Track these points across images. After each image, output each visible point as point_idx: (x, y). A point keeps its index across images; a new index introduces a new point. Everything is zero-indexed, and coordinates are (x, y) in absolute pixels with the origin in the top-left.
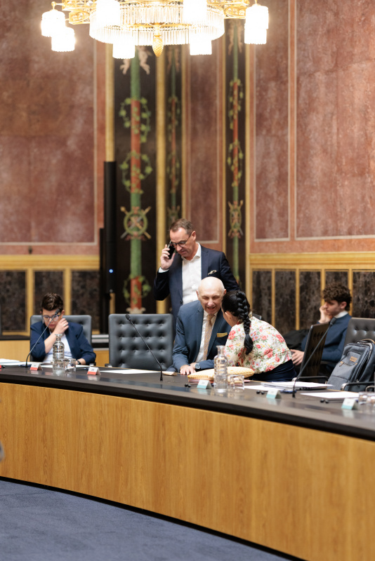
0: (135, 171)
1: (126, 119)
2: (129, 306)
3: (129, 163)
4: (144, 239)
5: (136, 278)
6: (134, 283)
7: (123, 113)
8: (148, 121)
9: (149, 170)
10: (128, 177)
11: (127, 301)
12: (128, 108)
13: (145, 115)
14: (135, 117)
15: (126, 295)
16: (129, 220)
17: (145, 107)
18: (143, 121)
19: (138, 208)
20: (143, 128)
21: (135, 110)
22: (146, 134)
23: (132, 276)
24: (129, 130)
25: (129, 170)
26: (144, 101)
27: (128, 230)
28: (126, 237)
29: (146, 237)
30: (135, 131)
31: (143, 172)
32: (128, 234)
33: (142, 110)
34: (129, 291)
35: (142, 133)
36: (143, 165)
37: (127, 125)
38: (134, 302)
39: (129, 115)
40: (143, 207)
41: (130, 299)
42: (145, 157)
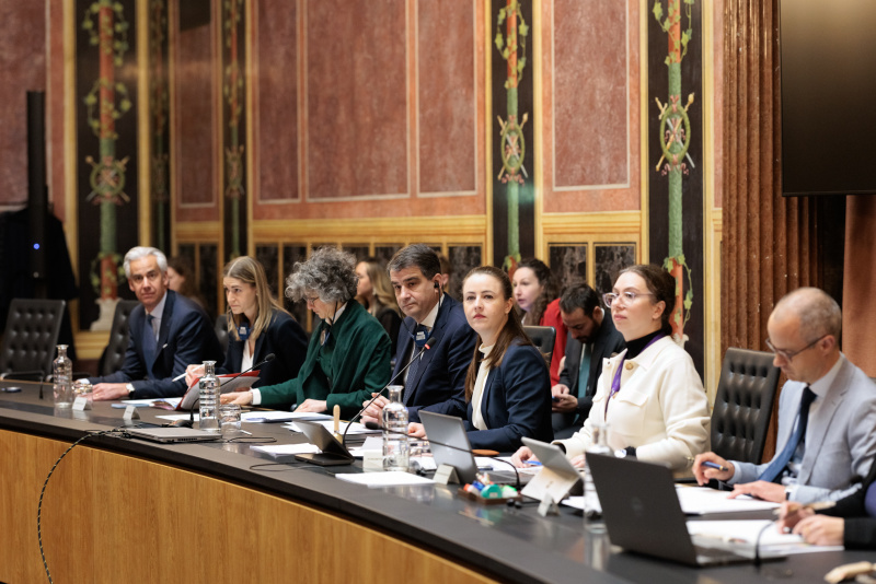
0: (106, 106)
1: (93, 33)
2: (98, 296)
3: (98, 94)
4: (120, 203)
5: (109, 257)
6: (105, 265)
7: (88, 24)
8: (125, 35)
9: (126, 105)
10: (97, 115)
11: (96, 290)
12: (95, 18)
13: (119, 28)
14: (106, 30)
15: (95, 281)
16: (98, 175)
17: (120, 16)
18: (117, 36)
19: (111, 158)
20: (118, 45)
21: (104, 20)
22: (121, 53)
23: (102, 255)
24: (97, 48)
25: (97, 106)
26: (118, 8)
27: (97, 189)
28: (93, 199)
29: (122, 199)
30: (105, 51)
31: (117, 107)
32: (97, 195)
33: (115, 19)
34: (99, 275)
35: (116, 52)
36: (117, 98)
37: (94, 41)
38: (107, 291)
39: (96, 26)
40: (118, 157)
41: (100, 287)
42: (121, 88)
